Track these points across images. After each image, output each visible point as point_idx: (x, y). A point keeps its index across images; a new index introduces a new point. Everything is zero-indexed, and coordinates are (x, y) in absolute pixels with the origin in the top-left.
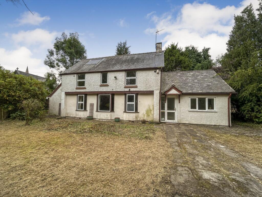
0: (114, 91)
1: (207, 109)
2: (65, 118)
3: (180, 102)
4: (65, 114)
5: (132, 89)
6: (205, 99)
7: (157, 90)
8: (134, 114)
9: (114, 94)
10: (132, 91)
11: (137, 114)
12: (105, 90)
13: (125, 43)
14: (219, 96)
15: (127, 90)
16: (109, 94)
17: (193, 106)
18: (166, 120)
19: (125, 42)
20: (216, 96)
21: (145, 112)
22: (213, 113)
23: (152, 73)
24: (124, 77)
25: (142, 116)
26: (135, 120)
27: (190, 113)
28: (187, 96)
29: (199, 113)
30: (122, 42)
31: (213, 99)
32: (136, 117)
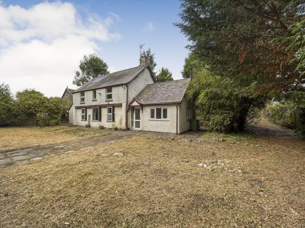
0: (100, 104)
1: (162, 119)
2: (76, 126)
3: (143, 112)
4: (76, 123)
5: (110, 103)
6: (161, 109)
7: (124, 102)
8: (111, 123)
9: (101, 107)
10: (110, 104)
11: (114, 123)
12: (95, 104)
13: (149, 52)
14: (171, 106)
15: (107, 103)
16: (97, 107)
17: (152, 116)
18: (135, 128)
19: (148, 50)
20: (168, 106)
21: (119, 121)
22: (166, 122)
23: (121, 88)
24: (105, 93)
25: (117, 125)
26: (112, 128)
27: (150, 121)
28: (148, 106)
29: (156, 122)
30: (146, 51)
31: (167, 109)
32: (113, 126)
